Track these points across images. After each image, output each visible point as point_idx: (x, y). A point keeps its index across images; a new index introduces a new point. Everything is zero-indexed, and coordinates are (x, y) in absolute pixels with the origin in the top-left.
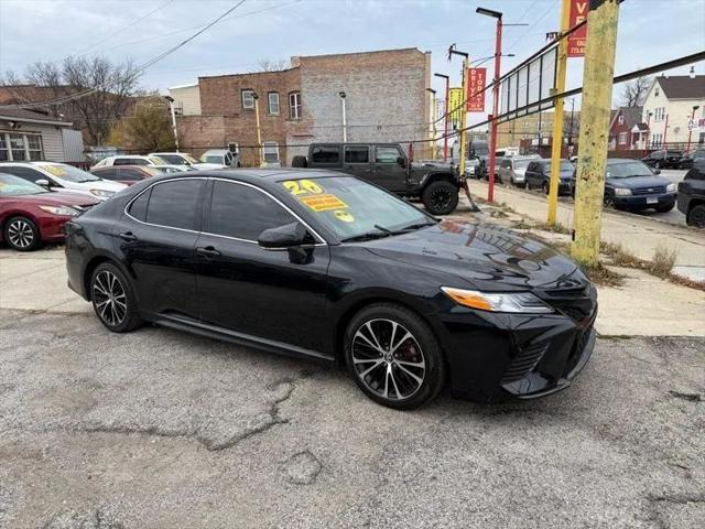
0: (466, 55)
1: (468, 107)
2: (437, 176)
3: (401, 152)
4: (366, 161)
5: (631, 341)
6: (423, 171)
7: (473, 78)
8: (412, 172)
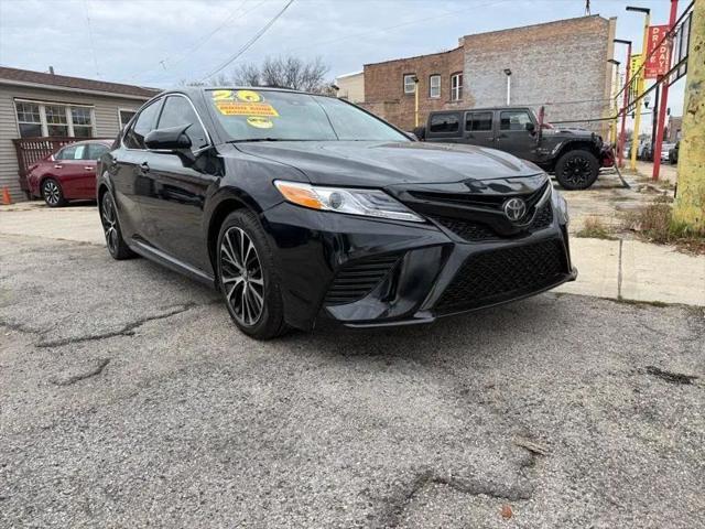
0: (647, 11)
1: (646, 72)
2: (573, 144)
3: (531, 117)
4: (490, 128)
5: (666, 309)
6: (556, 139)
7: (655, 38)
8: (542, 141)
